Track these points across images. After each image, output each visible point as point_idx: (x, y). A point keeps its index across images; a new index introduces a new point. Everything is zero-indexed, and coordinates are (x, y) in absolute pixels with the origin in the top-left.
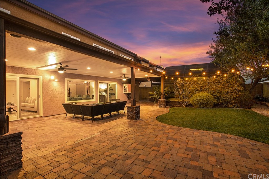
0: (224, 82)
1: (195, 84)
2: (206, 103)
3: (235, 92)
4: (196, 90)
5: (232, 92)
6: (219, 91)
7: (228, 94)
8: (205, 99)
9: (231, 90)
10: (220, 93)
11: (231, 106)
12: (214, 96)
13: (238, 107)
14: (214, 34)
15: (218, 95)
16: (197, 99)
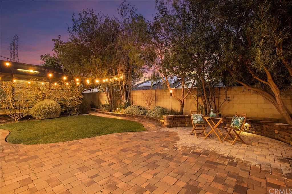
0: (69, 90)
1: (35, 90)
2: (54, 113)
3: (78, 100)
4: (37, 98)
5: (75, 100)
6: (63, 99)
7: (72, 102)
8: (54, 108)
9: (75, 98)
10: (64, 100)
11: (75, 113)
12: (59, 104)
13: (80, 114)
14: (53, 41)
15: (64, 103)
16: (44, 109)
